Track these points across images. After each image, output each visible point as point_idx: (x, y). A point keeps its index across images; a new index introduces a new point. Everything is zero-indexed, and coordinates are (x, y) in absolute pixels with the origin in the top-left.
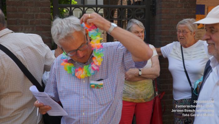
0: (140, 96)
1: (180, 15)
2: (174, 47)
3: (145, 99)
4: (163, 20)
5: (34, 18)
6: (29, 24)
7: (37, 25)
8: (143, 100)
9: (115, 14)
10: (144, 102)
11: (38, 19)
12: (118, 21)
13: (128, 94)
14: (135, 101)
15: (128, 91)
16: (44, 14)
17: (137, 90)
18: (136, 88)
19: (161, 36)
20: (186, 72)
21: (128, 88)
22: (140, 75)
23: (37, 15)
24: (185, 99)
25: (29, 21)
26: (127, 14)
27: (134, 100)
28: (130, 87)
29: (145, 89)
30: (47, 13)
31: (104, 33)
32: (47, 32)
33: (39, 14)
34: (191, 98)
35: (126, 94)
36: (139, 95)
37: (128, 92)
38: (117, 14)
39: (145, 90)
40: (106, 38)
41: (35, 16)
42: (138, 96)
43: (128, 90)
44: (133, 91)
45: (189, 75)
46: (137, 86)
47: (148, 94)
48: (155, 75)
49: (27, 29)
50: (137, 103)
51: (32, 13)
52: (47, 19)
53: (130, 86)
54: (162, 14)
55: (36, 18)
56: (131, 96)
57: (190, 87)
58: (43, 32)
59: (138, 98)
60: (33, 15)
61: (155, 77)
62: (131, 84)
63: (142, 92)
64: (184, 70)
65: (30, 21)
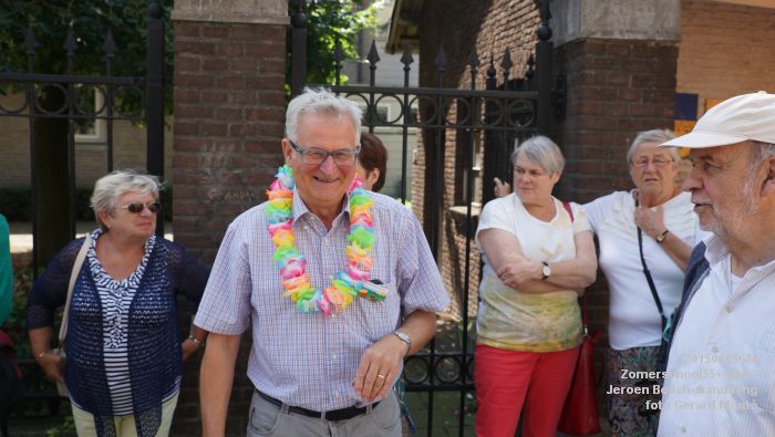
0: (552, 334)
1: (632, 119)
2: (617, 206)
3: (562, 343)
4: (583, 132)
5: (241, 118)
6: (228, 134)
7: (248, 138)
8: (559, 346)
9: (451, 111)
10: (561, 349)
11: (251, 122)
12: (458, 130)
13: (518, 330)
14: (536, 350)
15: (517, 323)
16: (268, 108)
17: (541, 318)
18: (538, 312)
19: (578, 175)
20: (647, 273)
21: (518, 313)
22: (546, 277)
23: (249, 112)
24: (644, 348)
25: (230, 125)
26: (483, 112)
27: (535, 345)
28: (521, 311)
29: (561, 314)
30: (274, 107)
31: (419, 162)
32: (274, 156)
33: (255, 108)
34: (659, 344)
35: (513, 331)
36: (547, 331)
37: (519, 326)
38: (455, 111)
39: (562, 317)
40: (423, 176)
41: (244, 115)
42: (544, 335)
43: (519, 320)
44: (530, 321)
45: (656, 282)
46: (540, 308)
47: (571, 330)
48: (586, 278)
49: (223, 148)
50: (541, 354)
51: (237, 107)
52: (276, 123)
53: (522, 307)
54: (583, 116)
55: (248, 119)
56: (526, 334)
57: (659, 316)
58: (264, 156)
59: (545, 339)
60: (241, 111)
61: (584, 285)
62: (525, 304)
63: (554, 323)
64: (642, 268)
65: (232, 128)
